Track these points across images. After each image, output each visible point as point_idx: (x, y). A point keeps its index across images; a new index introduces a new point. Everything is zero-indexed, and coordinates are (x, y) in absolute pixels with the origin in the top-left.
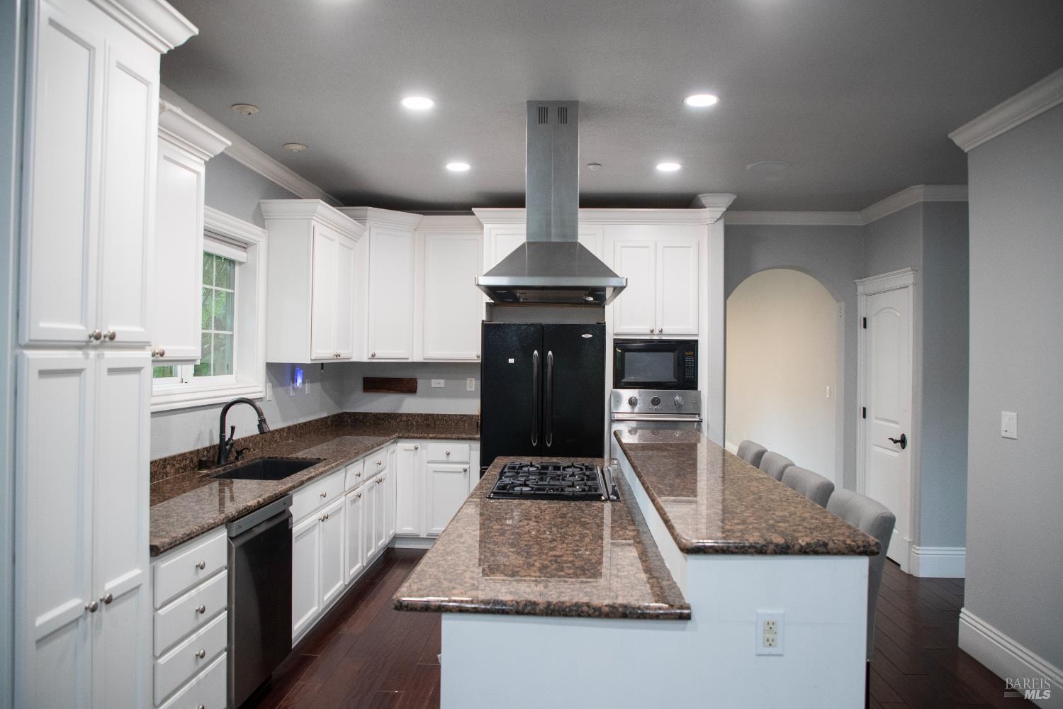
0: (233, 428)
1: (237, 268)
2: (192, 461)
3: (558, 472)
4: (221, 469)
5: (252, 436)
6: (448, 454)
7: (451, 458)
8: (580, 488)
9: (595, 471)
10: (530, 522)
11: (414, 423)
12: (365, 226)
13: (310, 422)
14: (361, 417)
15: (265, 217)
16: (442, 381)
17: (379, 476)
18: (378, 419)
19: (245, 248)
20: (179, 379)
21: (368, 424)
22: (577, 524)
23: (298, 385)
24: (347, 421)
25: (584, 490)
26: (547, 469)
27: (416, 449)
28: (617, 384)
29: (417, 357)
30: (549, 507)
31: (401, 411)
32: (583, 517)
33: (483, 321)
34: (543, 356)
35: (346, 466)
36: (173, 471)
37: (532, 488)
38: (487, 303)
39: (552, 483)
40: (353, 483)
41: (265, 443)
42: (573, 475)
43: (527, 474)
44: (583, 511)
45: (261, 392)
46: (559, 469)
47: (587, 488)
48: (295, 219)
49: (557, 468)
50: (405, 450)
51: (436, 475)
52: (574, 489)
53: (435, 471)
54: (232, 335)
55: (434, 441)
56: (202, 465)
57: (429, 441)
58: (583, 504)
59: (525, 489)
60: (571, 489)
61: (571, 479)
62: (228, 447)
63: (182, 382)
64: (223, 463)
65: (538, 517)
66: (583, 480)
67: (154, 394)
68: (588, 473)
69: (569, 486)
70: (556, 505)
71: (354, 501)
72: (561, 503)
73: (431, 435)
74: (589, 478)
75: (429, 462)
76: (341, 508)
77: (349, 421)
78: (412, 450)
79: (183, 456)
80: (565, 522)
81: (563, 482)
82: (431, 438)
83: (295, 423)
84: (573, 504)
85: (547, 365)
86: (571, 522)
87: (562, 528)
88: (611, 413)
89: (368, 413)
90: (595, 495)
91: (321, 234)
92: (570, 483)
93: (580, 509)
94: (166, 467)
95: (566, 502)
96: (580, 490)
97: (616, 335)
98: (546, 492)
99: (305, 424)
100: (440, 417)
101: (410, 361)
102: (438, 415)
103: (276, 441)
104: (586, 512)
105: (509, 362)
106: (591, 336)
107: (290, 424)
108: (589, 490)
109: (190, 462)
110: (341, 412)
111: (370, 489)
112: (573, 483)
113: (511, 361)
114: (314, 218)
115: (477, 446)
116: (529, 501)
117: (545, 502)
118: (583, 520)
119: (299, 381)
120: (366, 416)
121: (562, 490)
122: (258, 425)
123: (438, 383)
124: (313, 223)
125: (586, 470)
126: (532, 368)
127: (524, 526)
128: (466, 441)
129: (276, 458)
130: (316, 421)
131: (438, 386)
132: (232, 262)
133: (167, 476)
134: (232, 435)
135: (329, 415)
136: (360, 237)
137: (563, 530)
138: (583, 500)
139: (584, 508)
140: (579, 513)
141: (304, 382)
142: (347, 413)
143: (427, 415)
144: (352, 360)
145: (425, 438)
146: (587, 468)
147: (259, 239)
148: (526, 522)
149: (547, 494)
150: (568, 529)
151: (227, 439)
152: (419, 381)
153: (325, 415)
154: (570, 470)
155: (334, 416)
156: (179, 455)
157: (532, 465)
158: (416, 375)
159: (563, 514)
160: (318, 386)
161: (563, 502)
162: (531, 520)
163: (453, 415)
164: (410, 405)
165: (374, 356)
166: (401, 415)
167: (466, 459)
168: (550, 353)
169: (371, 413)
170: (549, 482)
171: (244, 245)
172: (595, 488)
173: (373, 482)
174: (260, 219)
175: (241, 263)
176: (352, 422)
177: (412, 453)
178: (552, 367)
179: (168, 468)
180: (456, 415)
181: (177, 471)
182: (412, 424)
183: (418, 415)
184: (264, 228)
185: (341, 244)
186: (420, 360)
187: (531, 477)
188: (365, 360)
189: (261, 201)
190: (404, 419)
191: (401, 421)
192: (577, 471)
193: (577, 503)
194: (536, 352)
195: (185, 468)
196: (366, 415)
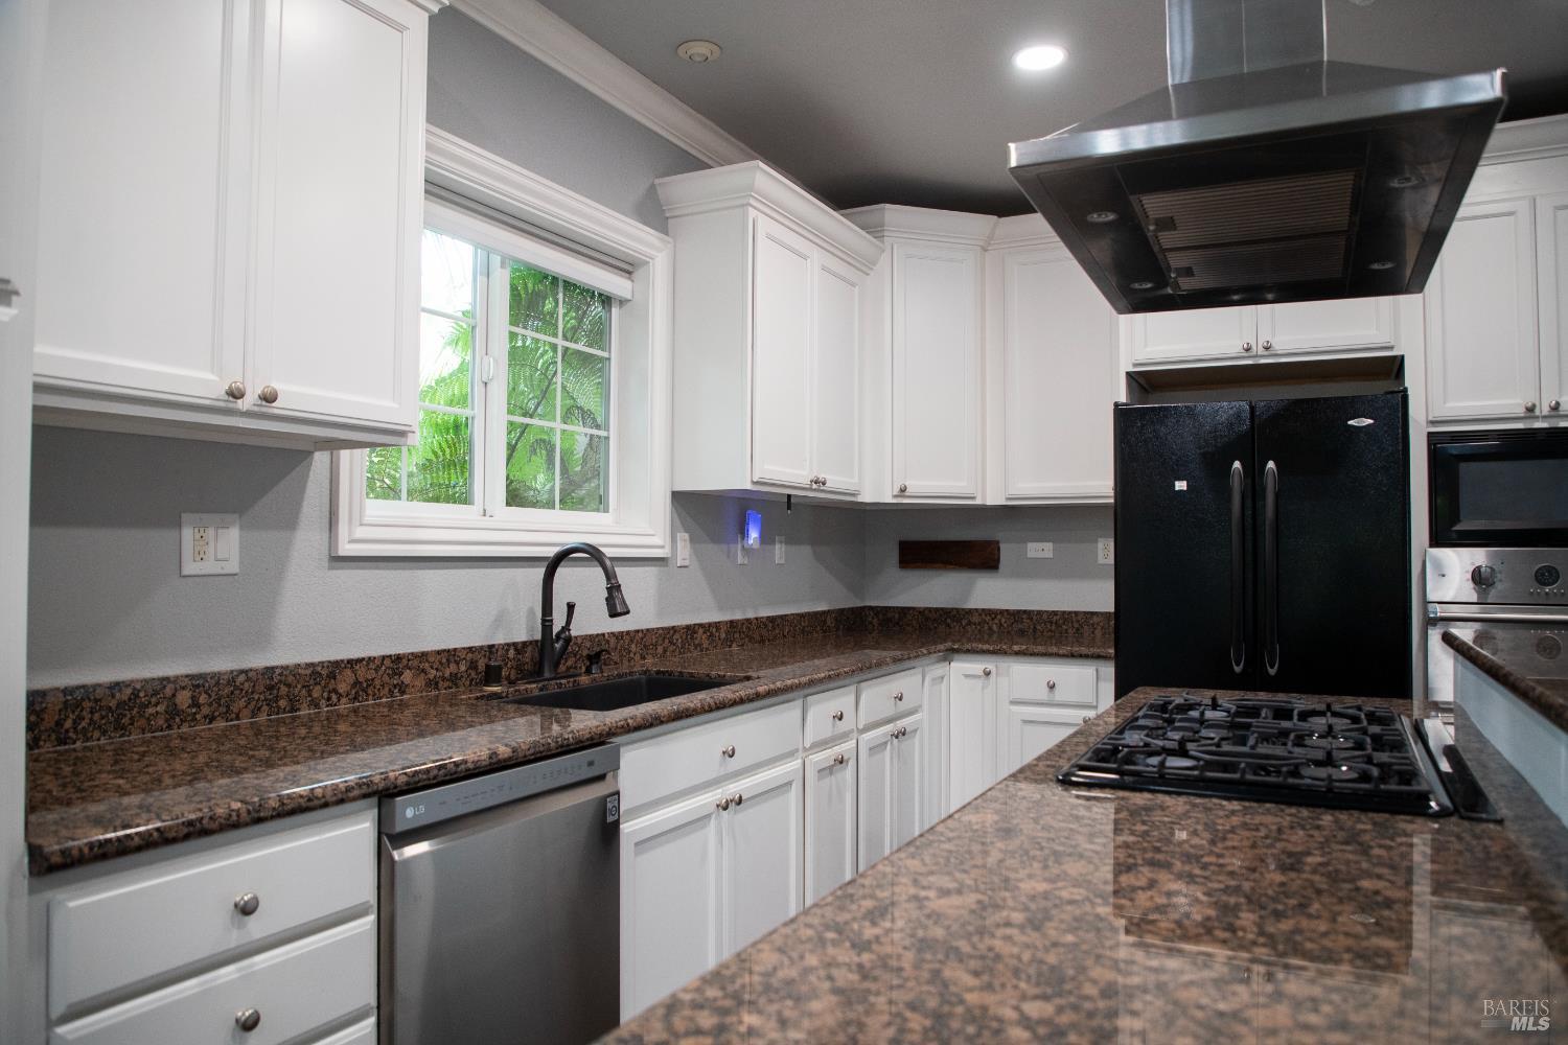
0: (571, 607)
1: (615, 310)
2: (473, 665)
3: (1285, 724)
4: (534, 686)
5: (638, 631)
6: (1052, 687)
7: (1059, 696)
8: (1350, 768)
9: (1398, 726)
10: (1162, 876)
11: (995, 628)
12: (883, 242)
13: (783, 617)
14: (897, 616)
15: (668, 215)
16: (1048, 546)
17: (900, 724)
18: (927, 619)
19: (629, 273)
20: (476, 508)
21: (909, 629)
22: (1341, 901)
23: (751, 542)
24: (871, 623)
25: (1365, 777)
26: (1258, 715)
27: (987, 674)
28: (1439, 539)
29: (993, 497)
30: (1245, 825)
31: (972, 604)
32: (1369, 875)
33: (1116, 405)
34: (1254, 472)
35: (806, 696)
36: (420, 682)
37: (1197, 759)
38: (1127, 373)
39: (1263, 749)
40: (827, 733)
41: (672, 648)
42: (1330, 732)
43: (1196, 726)
44: (1365, 850)
45: (663, 547)
46: (1290, 718)
47: (1375, 772)
48: (718, 210)
49: (1283, 713)
50: (967, 676)
51: (1029, 728)
52: (1330, 770)
53: (1025, 722)
54: (607, 438)
55: (1022, 659)
56: (491, 675)
57: (1015, 658)
58: (1363, 823)
59: (1174, 762)
60: (1322, 772)
61: (1324, 743)
62: (557, 646)
63: (485, 515)
64: (547, 674)
65: (1198, 858)
66: (1359, 746)
67: (367, 520)
68: (1375, 729)
69: (1318, 763)
70: (1269, 817)
71: (827, 771)
72: (1285, 816)
73: (1016, 648)
74: (1379, 743)
75: (1013, 703)
76: (790, 783)
77: (875, 621)
78: (980, 677)
79: (450, 655)
80: (1295, 886)
81: (1297, 750)
82: (1017, 653)
83: (751, 615)
84: (1327, 819)
85: (1264, 490)
86: (1319, 892)
87: (1278, 915)
88: (1425, 602)
89: (909, 609)
90: (1400, 794)
91: (769, 237)
92: (1320, 755)
93: (1352, 838)
94: (401, 674)
95: (1305, 812)
96: (1354, 775)
97: (1433, 423)
98: (1237, 776)
99: (772, 619)
100: (1045, 616)
101: (978, 502)
102: (1039, 613)
103: (700, 645)
104: (1376, 851)
105: (1177, 488)
106: (1371, 421)
107: (738, 616)
108: (1383, 779)
109: (470, 668)
110: (862, 605)
111: (877, 749)
112: (1329, 754)
113: (1181, 485)
114: (752, 201)
115: (1109, 670)
116: (1182, 799)
117: (1235, 805)
118: (1366, 884)
119: (754, 534)
120: (905, 614)
121: (1295, 773)
122: (607, 599)
123: (1041, 550)
124: (752, 213)
125: (1370, 722)
126: (1229, 500)
127: (1134, 889)
128: (1089, 662)
129: (670, 673)
130: (802, 616)
131: (1041, 555)
132: (606, 300)
133: (403, 693)
134: (569, 622)
135: (832, 608)
136: (874, 265)
137: (1286, 925)
138: (1364, 809)
139: (1366, 838)
140: (1349, 853)
141: (765, 539)
142: (871, 608)
143: (1019, 611)
144: (860, 499)
145: (1004, 653)
146: (1372, 718)
147: (654, 253)
148: (1146, 872)
149: (1241, 782)
150: (1305, 923)
151: (556, 629)
152: (1002, 546)
153: (822, 607)
154: (1320, 722)
155: (842, 611)
156: (439, 652)
157: (1215, 706)
158: (999, 536)
159: (1290, 854)
160: (806, 551)
161: (1293, 810)
162: (1167, 866)
163: (1070, 613)
164: (987, 592)
165: (903, 490)
166: (970, 612)
167: (1090, 699)
168: (1271, 464)
169: (914, 608)
170: (1253, 747)
171: (627, 267)
172: (1399, 773)
173: (885, 735)
174: (655, 214)
175: (622, 302)
176: (880, 624)
177: (979, 683)
178: (1277, 496)
179: (407, 676)
180: (1076, 613)
181: (433, 684)
182: (990, 629)
183: (1002, 612)
184: (667, 234)
185: (824, 268)
186: (1000, 501)
187: (1204, 733)
188: (888, 499)
189: (657, 181)
190: (975, 619)
191: (970, 623)
192: (1340, 724)
193: (1343, 816)
194: (1237, 464)
195: (454, 679)
196: (904, 611)
